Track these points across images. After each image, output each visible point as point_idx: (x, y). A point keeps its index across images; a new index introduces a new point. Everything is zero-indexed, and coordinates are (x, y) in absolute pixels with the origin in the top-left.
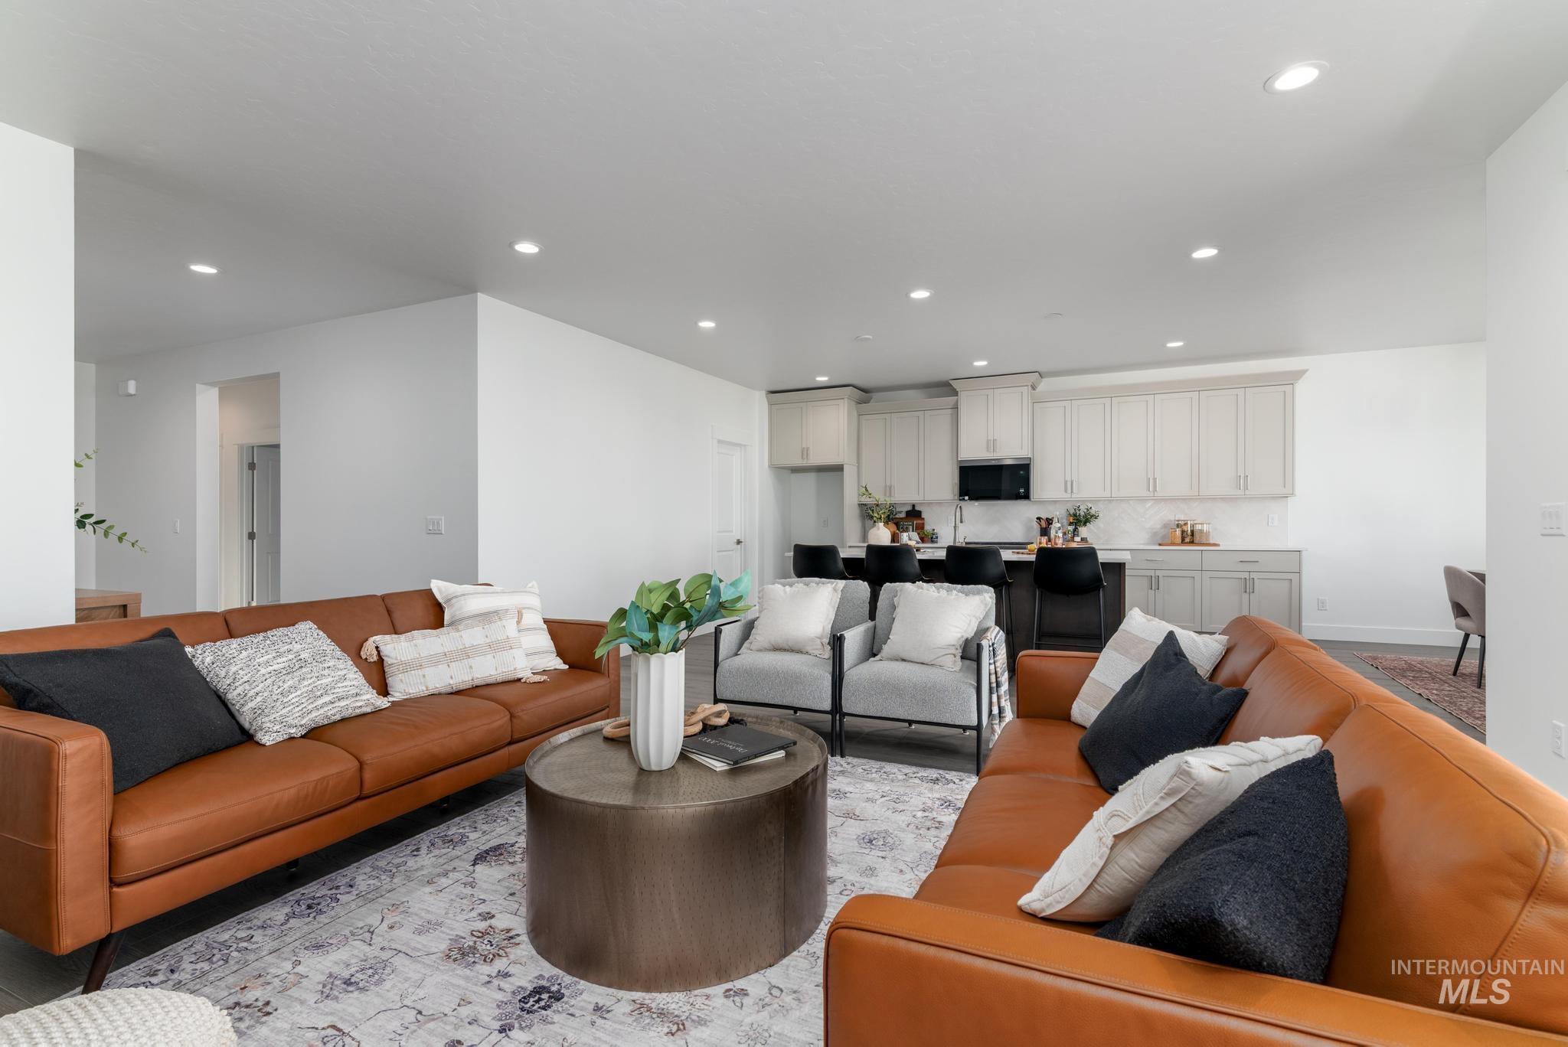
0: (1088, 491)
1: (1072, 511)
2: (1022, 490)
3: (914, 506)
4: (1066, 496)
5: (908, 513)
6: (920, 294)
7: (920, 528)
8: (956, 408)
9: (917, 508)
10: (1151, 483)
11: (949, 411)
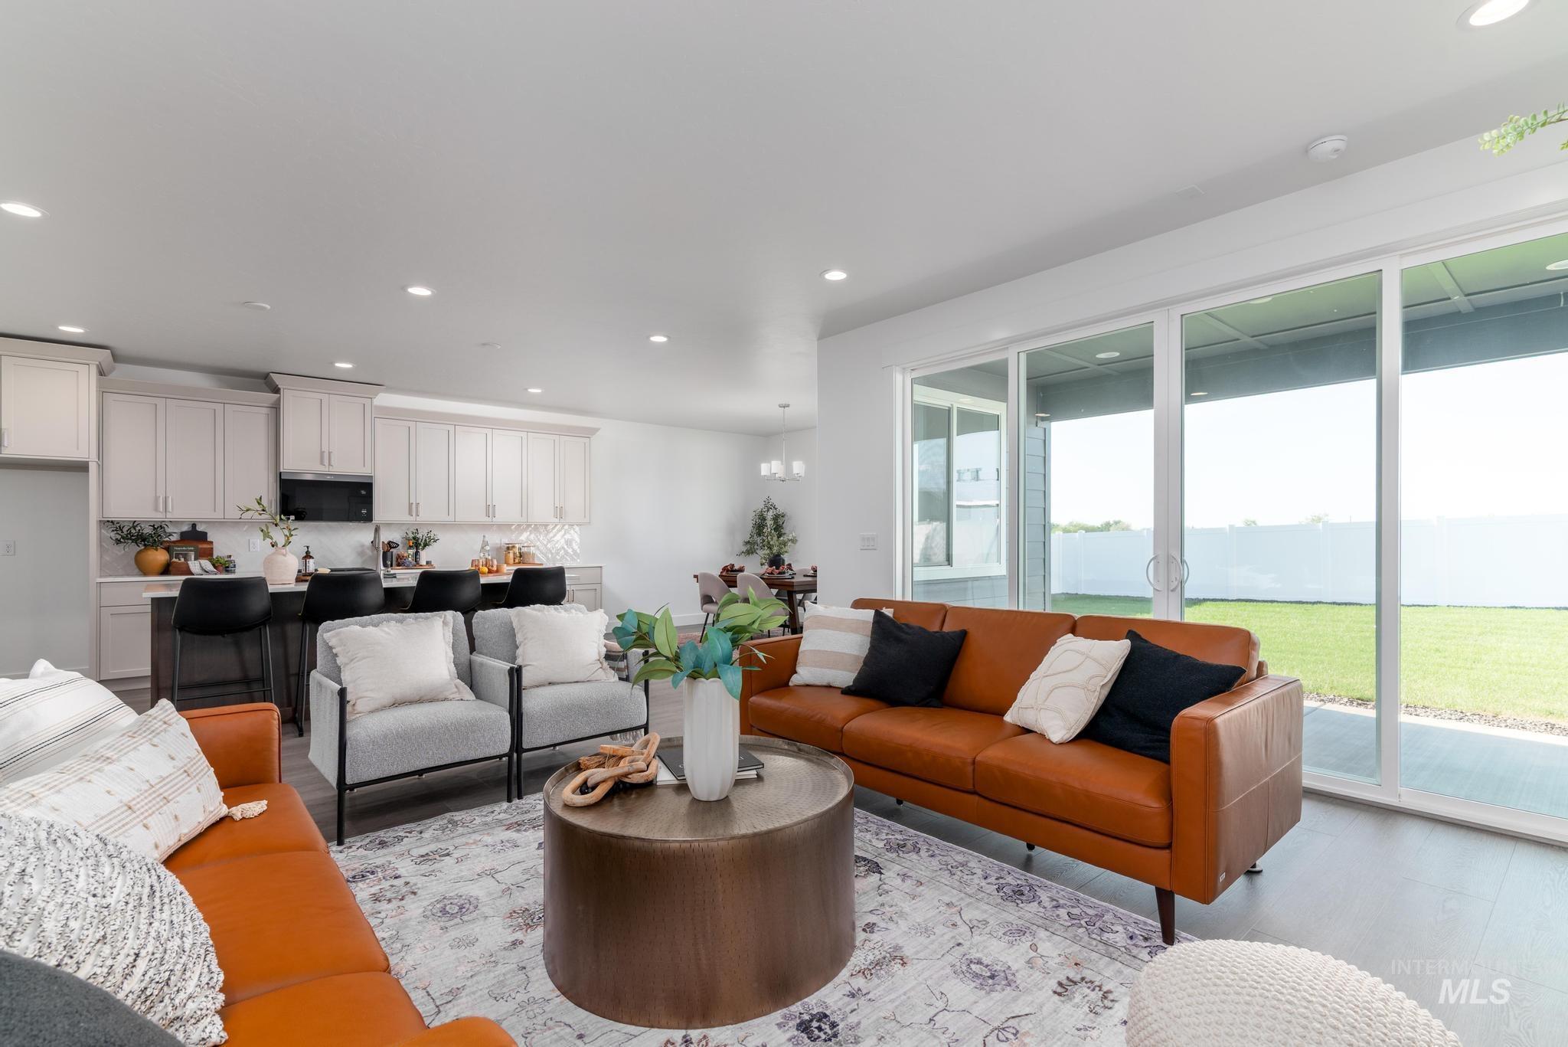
0: (430, 514)
1: (411, 536)
2: (364, 511)
3: (194, 525)
4: (406, 518)
5: (183, 534)
6: (420, 291)
7: (207, 554)
8: (276, 408)
9: (200, 528)
10: (490, 510)
11: (265, 411)
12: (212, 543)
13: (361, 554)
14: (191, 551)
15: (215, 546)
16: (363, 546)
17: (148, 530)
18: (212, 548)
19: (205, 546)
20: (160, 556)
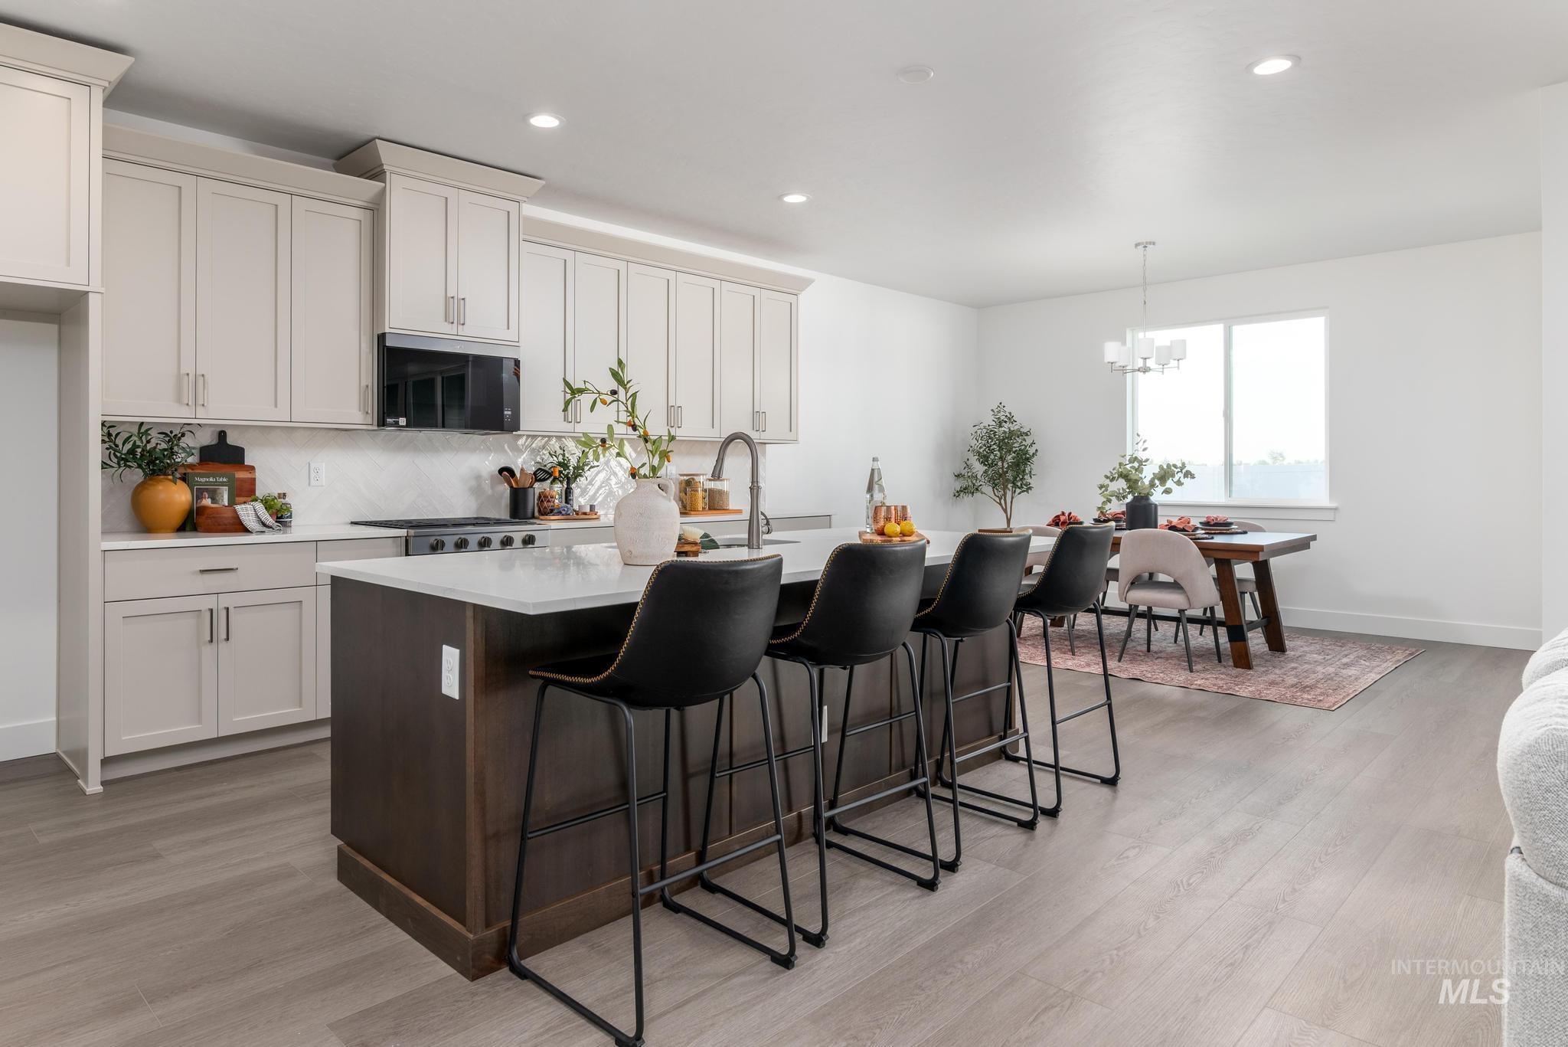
3: (222, 435)
8: (378, 207)
11: (361, 213)
12: (252, 468)
13: (477, 490)
14: (223, 484)
15: (259, 475)
16: (478, 477)
17: (157, 442)
18: (254, 479)
19: (241, 475)
20: (177, 496)
